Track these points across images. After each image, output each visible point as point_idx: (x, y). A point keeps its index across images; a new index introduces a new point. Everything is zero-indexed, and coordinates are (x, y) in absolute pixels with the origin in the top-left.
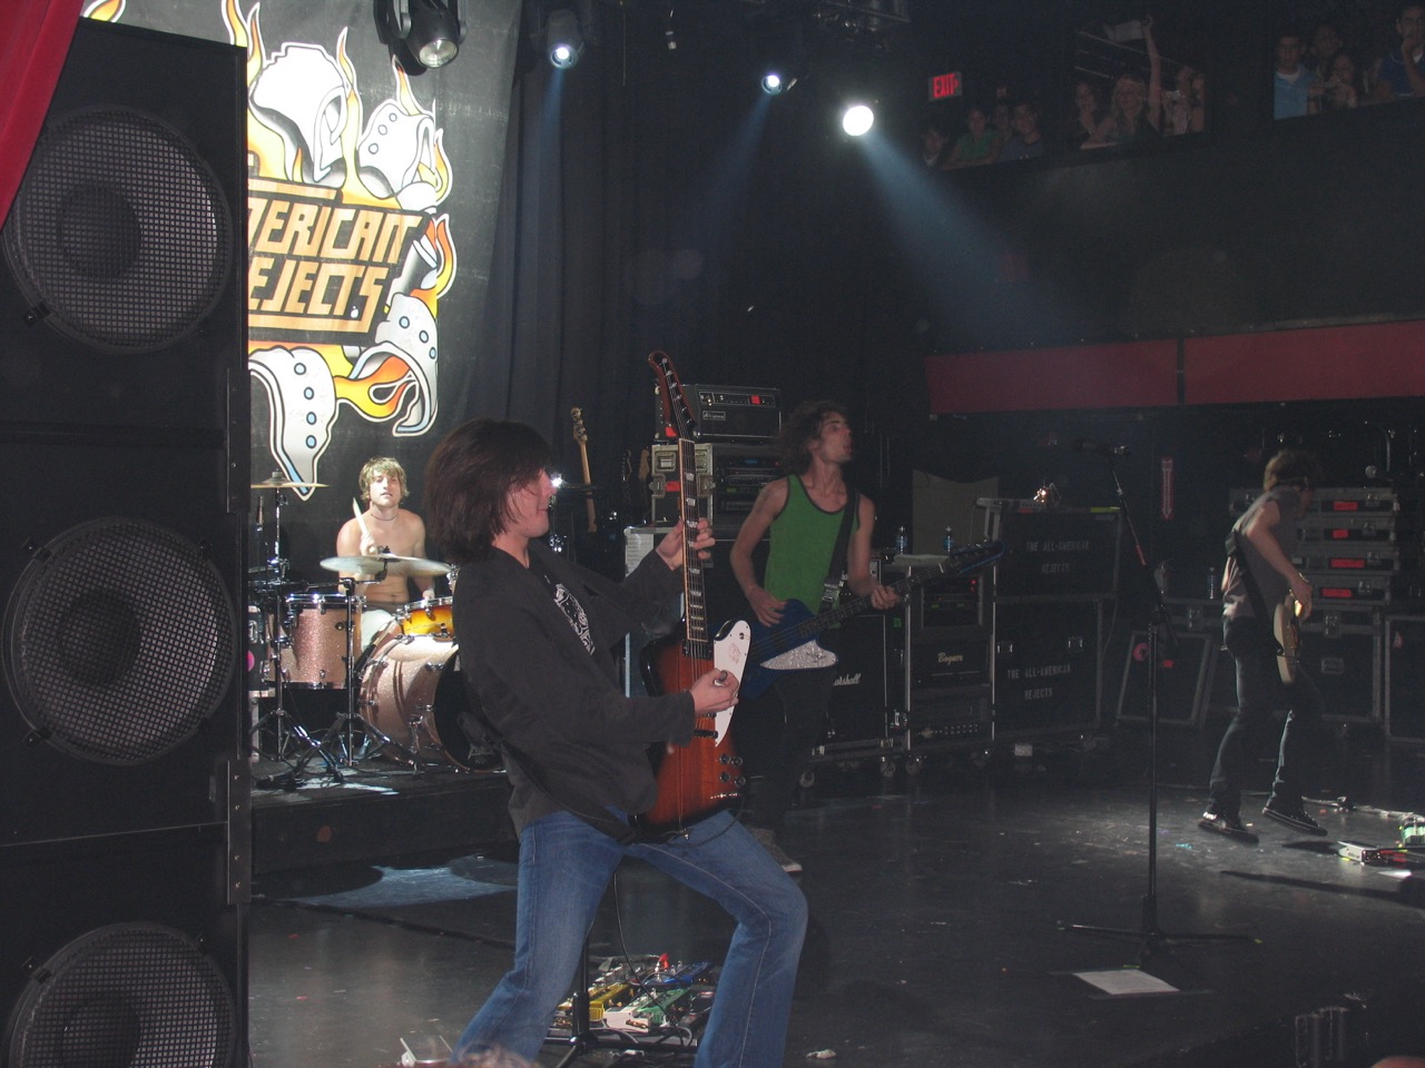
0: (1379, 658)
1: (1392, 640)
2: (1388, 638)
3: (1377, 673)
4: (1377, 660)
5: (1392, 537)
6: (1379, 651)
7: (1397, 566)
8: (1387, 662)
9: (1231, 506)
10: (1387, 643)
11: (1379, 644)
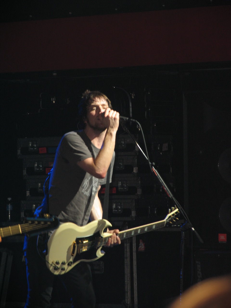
0: (128, 259)
1: (138, 246)
2: (134, 245)
3: (127, 271)
4: (127, 261)
5: (135, 170)
6: (128, 254)
7: (139, 192)
8: (135, 263)
9: (19, 152)
10: (134, 249)
11: (128, 250)
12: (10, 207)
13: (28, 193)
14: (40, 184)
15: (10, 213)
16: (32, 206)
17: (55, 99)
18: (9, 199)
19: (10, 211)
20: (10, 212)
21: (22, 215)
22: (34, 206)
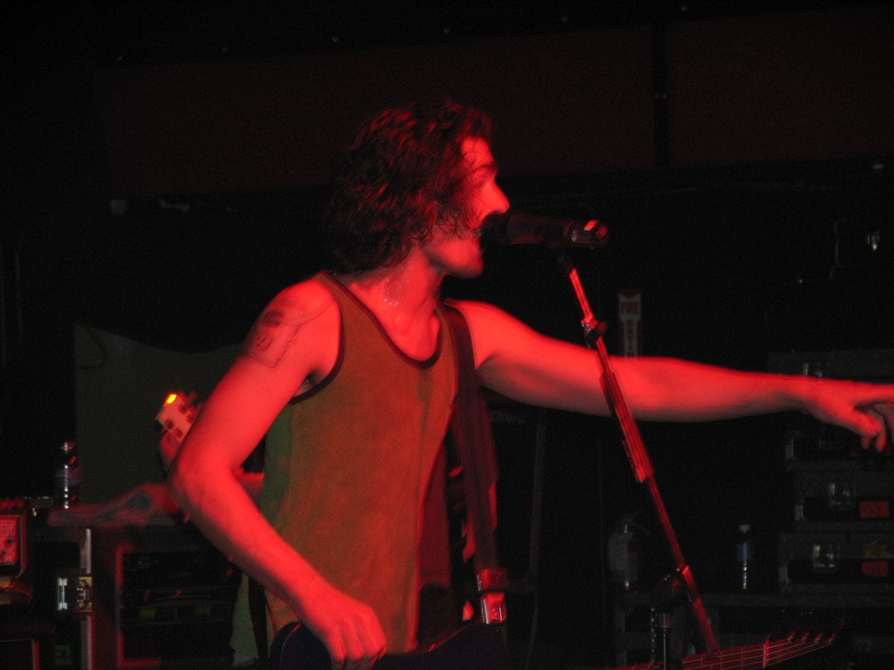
12: (745, 551)
13: (799, 513)
14: (833, 487)
15: (746, 569)
16: (811, 550)
17: (876, 240)
18: (744, 528)
19: (747, 562)
20: (747, 566)
21: (784, 574)
22: (818, 548)
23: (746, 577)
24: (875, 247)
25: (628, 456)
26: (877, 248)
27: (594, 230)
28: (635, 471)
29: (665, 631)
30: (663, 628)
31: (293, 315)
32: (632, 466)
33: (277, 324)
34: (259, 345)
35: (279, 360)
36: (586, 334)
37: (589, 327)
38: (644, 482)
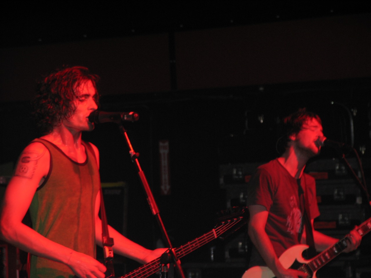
16: (238, 244)
20: (213, 252)
21: (227, 254)
22: (240, 244)
23: (212, 256)
24: (262, 121)
25: (149, 204)
26: (263, 121)
27: (133, 114)
28: (152, 210)
29: (165, 273)
30: (165, 272)
31: (33, 157)
32: (151, 208)
33: (28, 162)
34: (23, 171)
35: (33, 175)
36: (132, 156)
37: (133, 154)
38: (156, 215)
